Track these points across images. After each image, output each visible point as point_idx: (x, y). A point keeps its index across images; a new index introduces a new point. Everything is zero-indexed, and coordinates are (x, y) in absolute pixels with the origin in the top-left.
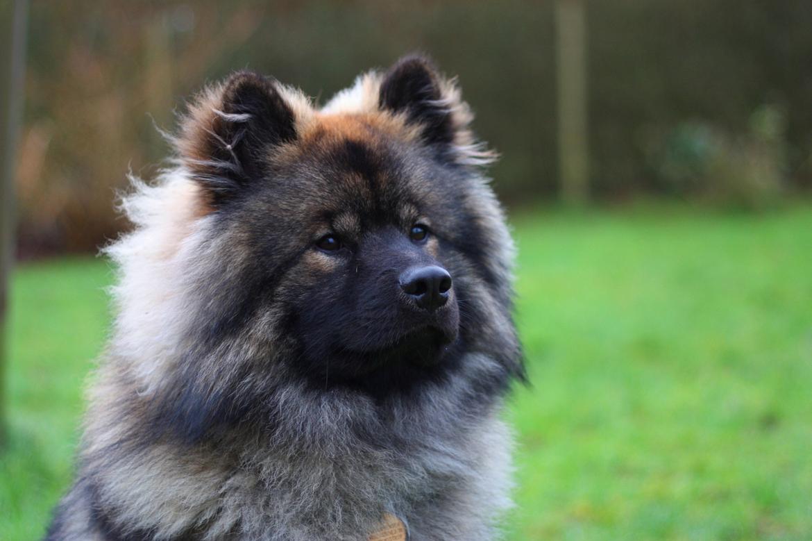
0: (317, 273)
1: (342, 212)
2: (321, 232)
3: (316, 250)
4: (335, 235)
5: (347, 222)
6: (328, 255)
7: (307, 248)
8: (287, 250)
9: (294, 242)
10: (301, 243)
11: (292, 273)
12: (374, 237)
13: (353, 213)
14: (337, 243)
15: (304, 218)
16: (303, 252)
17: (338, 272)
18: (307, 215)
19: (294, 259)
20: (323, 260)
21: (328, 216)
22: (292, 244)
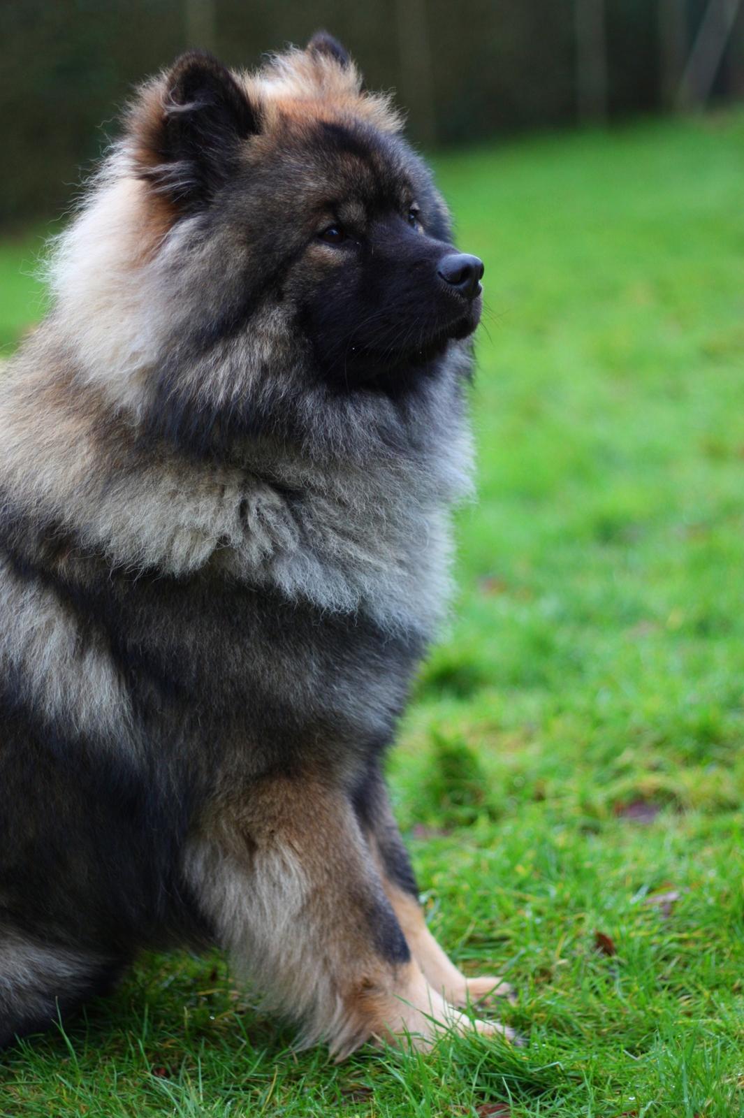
0: (323, 267)
1: (346, 200)
2: (325, 222)
3: (319, 243)
4: (339, 226)
5: (354, 211)
6: (333, 247)
7: (309, 241)
8: (289, 246)
9: (296, 236)
10: (304, 237)
11: (296, 268)
12: (381, 226)
13: (358, 202)
14: (341, 234)
15: (304, 210)
16: (306, 245)
17: (347, 265)
18: (307, 206)
19: (297, 254)
20: (327, 253)
21: (330, 206)
22: (295, 238)
